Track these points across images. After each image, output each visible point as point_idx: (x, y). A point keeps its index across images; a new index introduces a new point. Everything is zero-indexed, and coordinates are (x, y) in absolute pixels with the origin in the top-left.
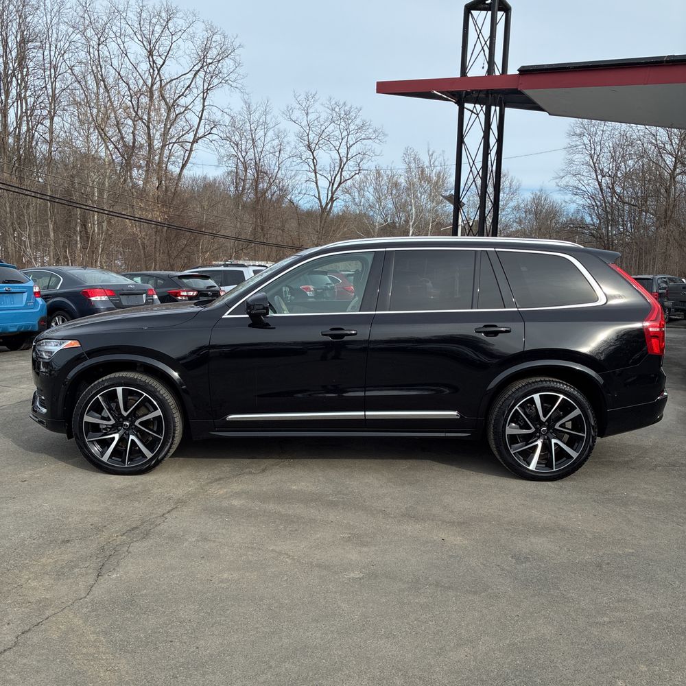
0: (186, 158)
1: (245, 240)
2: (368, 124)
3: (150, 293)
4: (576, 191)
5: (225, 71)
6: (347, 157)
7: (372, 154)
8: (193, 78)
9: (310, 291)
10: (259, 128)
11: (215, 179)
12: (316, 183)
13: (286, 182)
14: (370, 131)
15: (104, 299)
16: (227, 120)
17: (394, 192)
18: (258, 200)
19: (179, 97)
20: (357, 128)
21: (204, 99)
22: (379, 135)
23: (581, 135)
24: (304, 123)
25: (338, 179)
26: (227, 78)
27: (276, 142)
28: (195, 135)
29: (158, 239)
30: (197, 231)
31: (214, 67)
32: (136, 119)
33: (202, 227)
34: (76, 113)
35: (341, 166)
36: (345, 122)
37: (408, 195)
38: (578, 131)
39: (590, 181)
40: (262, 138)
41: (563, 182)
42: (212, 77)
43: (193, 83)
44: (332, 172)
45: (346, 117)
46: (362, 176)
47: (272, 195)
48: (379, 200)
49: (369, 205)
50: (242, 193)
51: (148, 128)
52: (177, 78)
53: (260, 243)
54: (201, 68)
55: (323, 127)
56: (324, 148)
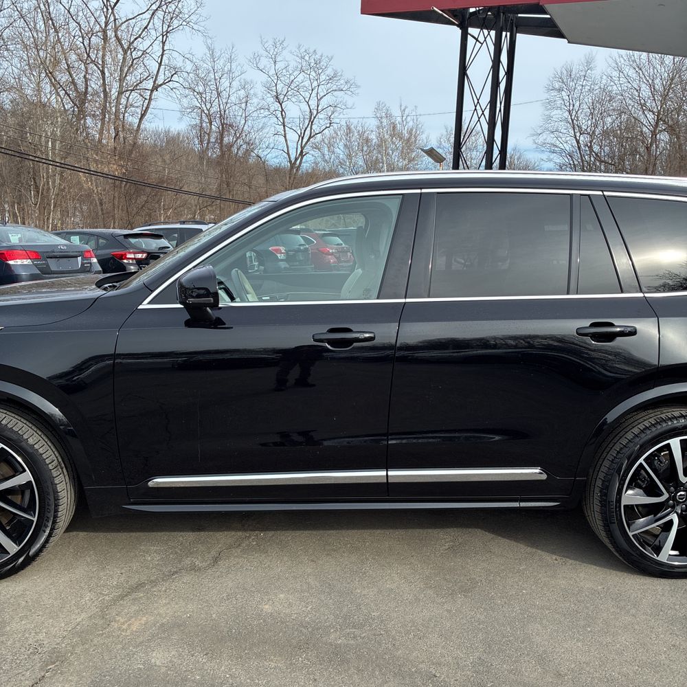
0: (144, 109)
1: (210, 197)
2: (339, 74)
3: (87, 255)
4: (553, 149)
5: (185, 11)
6: (317, 110)
7: (343, 107)
8: (151, 18)
9: (281, 253)
10: (224, 77)
11: (179, 134)
12: (285, 137)
13: (252, 135)
14: (342, 82)
15: (25, 263)
16: (189, 67)
17: (365, 149)
18: (223, 154)
19: (136, 39)
20: (328, 78)
21: (164, 43)
22: (351, 87)
23: (560, 90)
24: (272, 72)
25: (308, 132)
26: (188, 20)
27: (242, 93)
28: (154, 82)
29: (116, 195)
30: (159, 187)
31: (174, 7)
32: (88, 62)
33: (163, 182)
34: (25, 58)
35: (310, 119)
36: (315, 72)
37: (379, 152)
38: (557, 86)
39: (568, 139)
40: (228, 90)
41: (540, 140)
42: (171, 19)
43: (151, 24)
44: (301, 126)
45: (317, 66)
46: (332, 132)
47: (238, 149)
48: (349, 156)
49: (340, 162)
50: (207, 148)
51: (103, 73)
52: (133, 18)
53: (226, 200)
54: (159, 7)
55: (292, 77)
56: (294, 100)
